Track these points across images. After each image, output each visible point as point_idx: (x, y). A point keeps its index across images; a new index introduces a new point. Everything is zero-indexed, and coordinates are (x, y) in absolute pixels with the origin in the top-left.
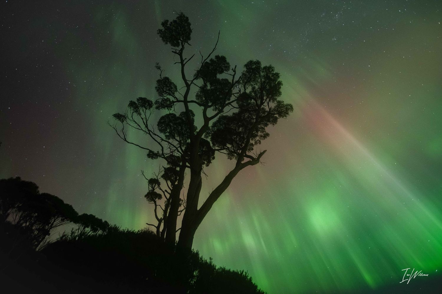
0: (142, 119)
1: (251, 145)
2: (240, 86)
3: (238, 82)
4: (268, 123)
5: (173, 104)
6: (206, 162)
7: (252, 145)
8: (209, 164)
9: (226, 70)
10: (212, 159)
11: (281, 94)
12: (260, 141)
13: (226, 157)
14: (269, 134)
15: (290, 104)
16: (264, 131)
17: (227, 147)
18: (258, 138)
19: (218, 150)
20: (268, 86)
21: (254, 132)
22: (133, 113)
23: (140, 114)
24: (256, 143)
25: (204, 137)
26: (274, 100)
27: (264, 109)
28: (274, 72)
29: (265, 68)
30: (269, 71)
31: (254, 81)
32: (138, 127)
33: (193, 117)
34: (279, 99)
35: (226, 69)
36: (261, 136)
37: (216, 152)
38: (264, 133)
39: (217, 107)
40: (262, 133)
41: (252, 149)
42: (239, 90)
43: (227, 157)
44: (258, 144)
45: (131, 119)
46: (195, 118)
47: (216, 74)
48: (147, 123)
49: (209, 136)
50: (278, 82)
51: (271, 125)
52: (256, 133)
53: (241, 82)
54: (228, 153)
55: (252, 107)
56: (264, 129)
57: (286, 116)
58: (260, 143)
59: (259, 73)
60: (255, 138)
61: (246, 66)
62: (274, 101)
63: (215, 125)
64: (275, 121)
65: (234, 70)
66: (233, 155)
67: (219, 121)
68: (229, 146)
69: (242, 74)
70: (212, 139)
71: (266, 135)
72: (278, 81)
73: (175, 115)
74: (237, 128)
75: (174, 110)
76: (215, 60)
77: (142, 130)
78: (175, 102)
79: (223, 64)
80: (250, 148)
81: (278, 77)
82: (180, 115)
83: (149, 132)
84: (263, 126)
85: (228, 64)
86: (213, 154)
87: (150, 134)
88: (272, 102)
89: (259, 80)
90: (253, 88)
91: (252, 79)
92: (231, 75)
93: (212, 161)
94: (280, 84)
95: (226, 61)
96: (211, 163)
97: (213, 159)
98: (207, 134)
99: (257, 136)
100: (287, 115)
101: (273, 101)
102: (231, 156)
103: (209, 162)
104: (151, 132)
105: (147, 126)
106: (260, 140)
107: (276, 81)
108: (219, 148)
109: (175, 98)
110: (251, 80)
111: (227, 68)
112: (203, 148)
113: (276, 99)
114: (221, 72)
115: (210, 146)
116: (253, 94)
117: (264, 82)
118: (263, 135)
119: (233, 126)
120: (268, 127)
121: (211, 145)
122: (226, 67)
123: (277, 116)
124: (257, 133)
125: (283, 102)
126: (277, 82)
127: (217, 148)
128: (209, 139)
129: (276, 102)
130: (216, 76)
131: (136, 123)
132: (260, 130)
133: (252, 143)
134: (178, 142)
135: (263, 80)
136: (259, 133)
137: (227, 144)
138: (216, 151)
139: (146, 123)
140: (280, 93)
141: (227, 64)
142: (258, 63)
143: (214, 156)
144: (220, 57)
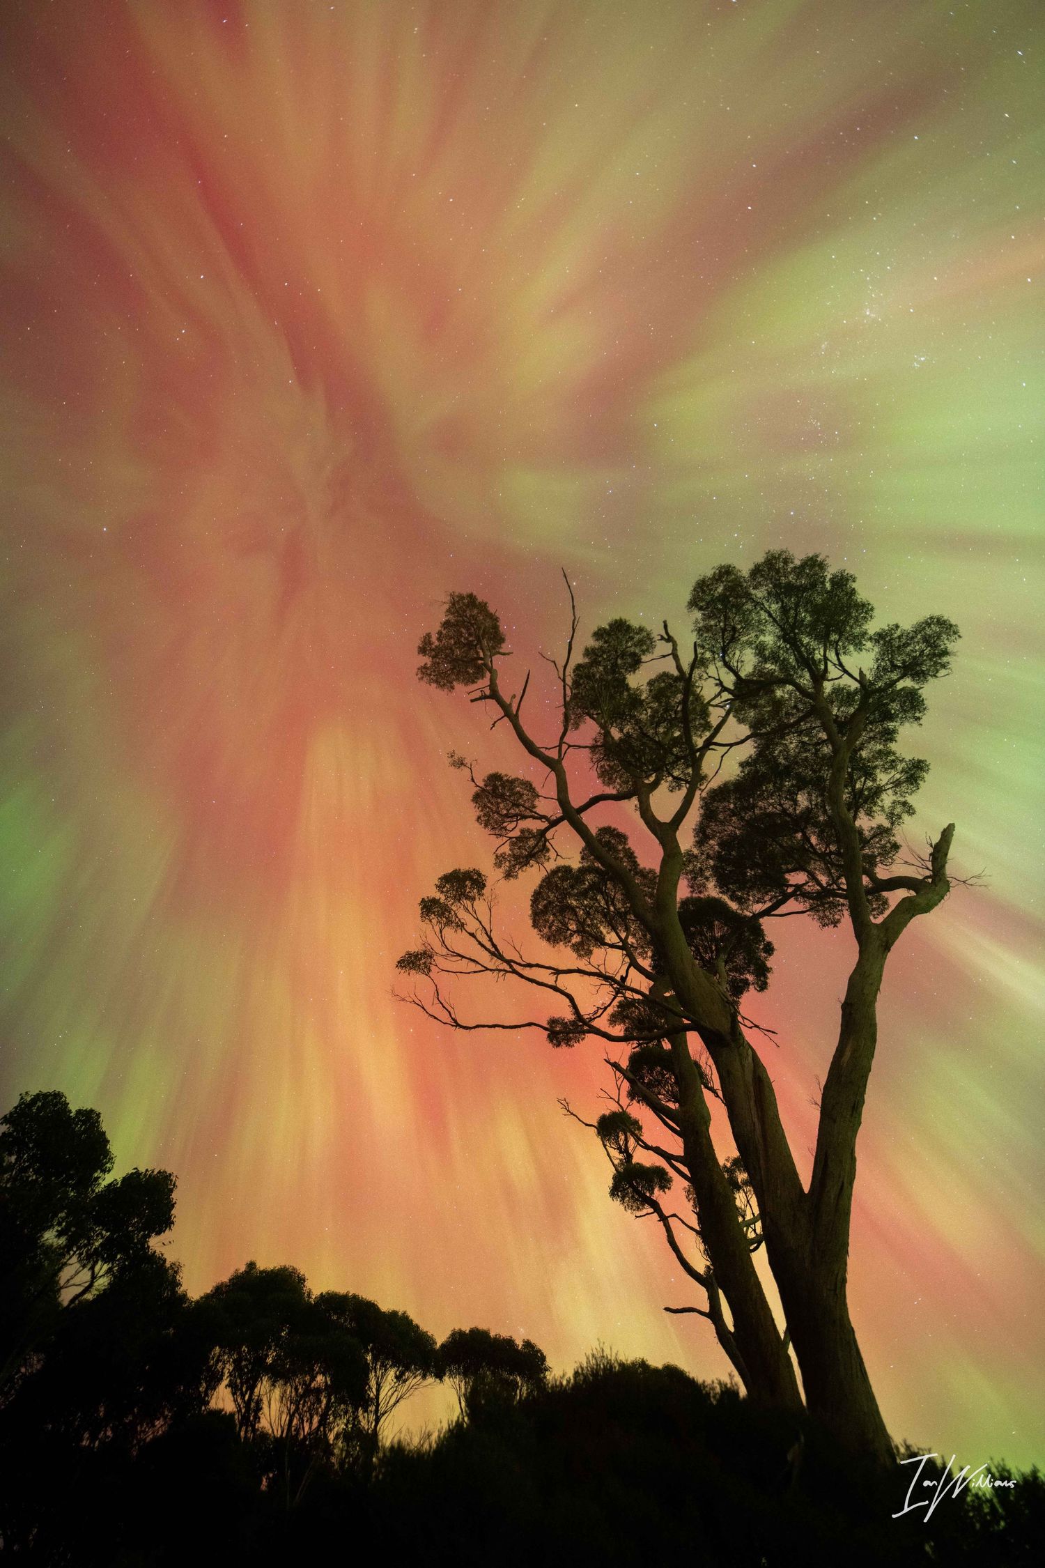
0: (472, 935)
1: (881, 833)
2: (712, 670)
3: (698, 662)
4: (891, 725)
5: (545, 838)
6: (750, 978)
7: (881, 831)
8: (766, 977)
9: (644, 652)
10: (763, 955)
11: (872, 609)
12: (905, 804)
13: (809, 923)
14: (920, 761)
15: (931, 618)
16: (893, 761)
17: (791, 886)
18: (887, 799)
19: (767, 913)
20: (806, 611)
21: (858, 786)
22: (441, 932)
23: (461, 925)
24: (893, 817)
25: (692, 892)
26: (857, 641)
27: (843, 689)
28: (798, 563)
29: (756, 571)
30: (778, 571)
31: (747, 624)
32: (473, 967)
33: (625, 843)
34: (872, 627)
35: (645, 647)
36: (897, 784)
37: (765, 922)
38: (900, 767)
39: (676, 773)
40: (893, 772)
41: (896, 847)
42: (717, 685)
43: (817, 924)
44: (905, 817)
45: (445, 951)
46: (632, 844)
47: (625, 679)
48: (491, 940)
49: (707, 879)
50: (831, 579)
51: (907, 725)
52: (869, 784)
53: (708, 655)
54: (808, 905)
55: (795, 707)
56: (889, 753)
57: (944, 666)
58: (910, 810)
59: (748, 596)
60: (880, 804)
61: (693, 603)
62: (860, 643)
63: (702, 835)
64: (913, 703)
65: (666, 637)
66: (834, 906)
67: (709, 814)
68: (798, 878)
69: (696, 632)
70: (722, 884)
71: (914, 772)
72: (829, 576)
73: (567, 870)
74: (787, 804)
75: (557, 855)
76: (597, 644)
77: (487, 969)
78: (547, 829)
79: (627, 642)
80: (883, 847)
81: (822, 566)
82: (583, 858)
83: (511, 967)
84: (879, 747)
85: (641, 630)
86: (758, 932)
87: (514, 972)
88: (855, 654)
89: (764, 615)
90: (760, 650)
91: (739, 627)
92: (664, 656)
93: (769, 964)
94: (841, 581)
95: (629, 627)
96: (769, 970)
97: (770, 955)
98: (695, 878)
99: (878, 791)
100: (945, 659)
101: (859, 646)
102: (827, 913)
103: (762, 972)
104: (515, 966)
105: (496, 954)
106: (902, 799)
107: (823, 583)
108: (769, 904)
109: (541, 817)
110: (734, 629)
111: (646, 642)
112: (711, 928)
113: (866, 633)
114: (635, 663)
115: (733, 911)
116: (770, 666)
117: (784, 610)
118: (898, 776)
119: (769, 805)
120: (899, 737)
121: (734, 906)
122: (640, 643)
123: (907, 683)
124: (874, 780)
125: (897, 626)
126: (828, 586)
127: (758, 908)
128: (712, 890)
129: (869, 645)
130: (627, 685)
131: (463, 957)
132: (876, 767)
133: (880, 827)
134: (619, 953)
135: (775, 607)
136: (883, 778)
137: (787, 876)
138: (761, 920)
139: (488, 945)
140: (865, 609)
141: (638, 634)
142: (725, 572)
143: (764, 940)
144: (607, 627)
